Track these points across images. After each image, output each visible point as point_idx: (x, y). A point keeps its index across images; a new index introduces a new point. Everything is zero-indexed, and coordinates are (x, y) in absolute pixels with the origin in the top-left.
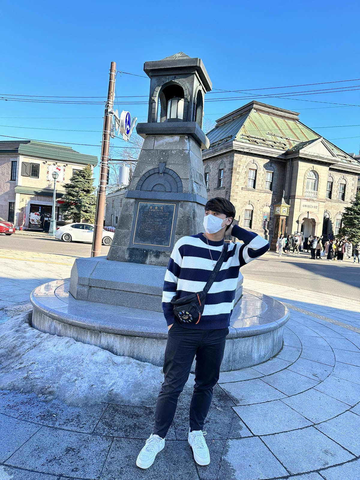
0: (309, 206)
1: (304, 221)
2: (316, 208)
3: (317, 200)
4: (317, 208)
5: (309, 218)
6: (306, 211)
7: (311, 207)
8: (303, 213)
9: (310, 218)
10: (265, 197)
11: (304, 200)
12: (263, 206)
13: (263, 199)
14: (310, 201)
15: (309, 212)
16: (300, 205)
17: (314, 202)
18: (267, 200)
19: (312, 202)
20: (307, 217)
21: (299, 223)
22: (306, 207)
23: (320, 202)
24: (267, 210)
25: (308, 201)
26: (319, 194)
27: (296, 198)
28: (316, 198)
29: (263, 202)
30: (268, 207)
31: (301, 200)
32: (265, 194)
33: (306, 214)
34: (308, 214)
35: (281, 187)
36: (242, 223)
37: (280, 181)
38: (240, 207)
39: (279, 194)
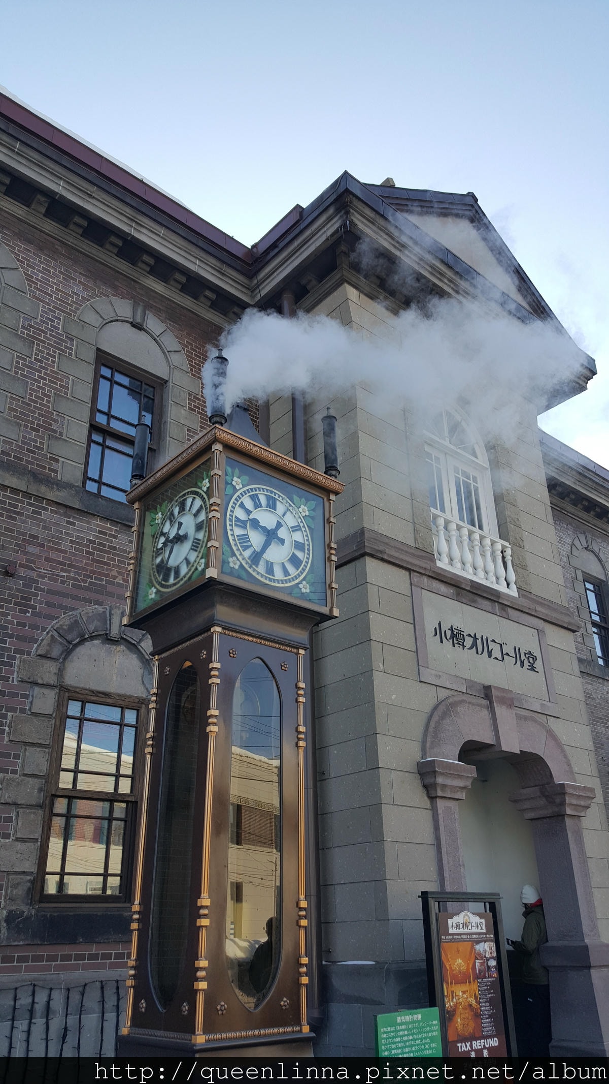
0: (481, 645)
1: (471, 769)
2: (526, 663)
3: (524, 603)
4: (538, 665)
5: (504, 748)
6: (470, 684)
7: (497, 653)
8: (443, 694)
9: (511, 743)
10: (88, 552)
11: (436, 585)
12: (69, 637)
13: (63, 570)
14: (479, 600)
15: (494, 693)
16: (414, 620)
17: (504, 614)
18: (112, 583)
19: (490, 609)
20: (486, 737)
21: (433, 798)
22: (464, 647)
23: (545, 620)
24: (115, 679)
25: (464, 600)
26: (524, 567)
27: (372, 556)
28: (513, 592)
29: (66, 595)
30: (128, 652)
31: (416, 578)
32: (88, 523)
33: (473, 704)
34: (492, 709)
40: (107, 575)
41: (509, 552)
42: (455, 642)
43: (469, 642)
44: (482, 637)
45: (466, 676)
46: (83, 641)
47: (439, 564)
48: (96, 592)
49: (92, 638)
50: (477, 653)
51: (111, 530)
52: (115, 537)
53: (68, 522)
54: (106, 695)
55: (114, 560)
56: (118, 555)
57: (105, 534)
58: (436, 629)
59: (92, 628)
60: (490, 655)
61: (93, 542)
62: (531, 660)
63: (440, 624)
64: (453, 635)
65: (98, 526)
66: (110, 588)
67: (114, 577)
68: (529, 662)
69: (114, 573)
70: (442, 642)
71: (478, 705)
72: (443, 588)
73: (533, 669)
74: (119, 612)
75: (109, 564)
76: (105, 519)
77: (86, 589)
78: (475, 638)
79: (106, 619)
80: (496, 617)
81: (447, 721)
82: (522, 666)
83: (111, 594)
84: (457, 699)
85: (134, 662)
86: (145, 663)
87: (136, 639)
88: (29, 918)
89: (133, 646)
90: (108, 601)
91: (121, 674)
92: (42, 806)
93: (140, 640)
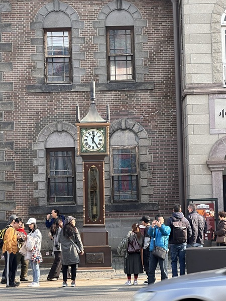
16: (209, 112)
18: (121, 111)
21: (211, 172)
24: (126, 141)
30: (129, 132)
31: (212, 96)
35: (168, 64)
36: (38, 191)
37: (161, 47)
38: (26, 143)
39: (164, 88)
40: (119, 109)
46: (114, 132)
48: (116, 115)
49: (117, 130)
51: (118, 93)
52: (120, 95)
53: (104, 96)
54: (124, 146)
55: (121, 103)
56: (122, 101)
57: (117, 95)
58: (220, 113)
59: (116, 127)
61: (113, 99)
63: (223, 111)
65: (114, 93)
67: (122, 109)
70: (223, 117)
75: (119, 105)
81: (221, 146)
83: (121, 115)
85: (132, 134)
86: (136, 134)
87: (131, 128)
88: (110, 206)
89: (131, 130)
90: (121, 118)
91: (128, 139)
92: (109, 179)
93: (133, 127)
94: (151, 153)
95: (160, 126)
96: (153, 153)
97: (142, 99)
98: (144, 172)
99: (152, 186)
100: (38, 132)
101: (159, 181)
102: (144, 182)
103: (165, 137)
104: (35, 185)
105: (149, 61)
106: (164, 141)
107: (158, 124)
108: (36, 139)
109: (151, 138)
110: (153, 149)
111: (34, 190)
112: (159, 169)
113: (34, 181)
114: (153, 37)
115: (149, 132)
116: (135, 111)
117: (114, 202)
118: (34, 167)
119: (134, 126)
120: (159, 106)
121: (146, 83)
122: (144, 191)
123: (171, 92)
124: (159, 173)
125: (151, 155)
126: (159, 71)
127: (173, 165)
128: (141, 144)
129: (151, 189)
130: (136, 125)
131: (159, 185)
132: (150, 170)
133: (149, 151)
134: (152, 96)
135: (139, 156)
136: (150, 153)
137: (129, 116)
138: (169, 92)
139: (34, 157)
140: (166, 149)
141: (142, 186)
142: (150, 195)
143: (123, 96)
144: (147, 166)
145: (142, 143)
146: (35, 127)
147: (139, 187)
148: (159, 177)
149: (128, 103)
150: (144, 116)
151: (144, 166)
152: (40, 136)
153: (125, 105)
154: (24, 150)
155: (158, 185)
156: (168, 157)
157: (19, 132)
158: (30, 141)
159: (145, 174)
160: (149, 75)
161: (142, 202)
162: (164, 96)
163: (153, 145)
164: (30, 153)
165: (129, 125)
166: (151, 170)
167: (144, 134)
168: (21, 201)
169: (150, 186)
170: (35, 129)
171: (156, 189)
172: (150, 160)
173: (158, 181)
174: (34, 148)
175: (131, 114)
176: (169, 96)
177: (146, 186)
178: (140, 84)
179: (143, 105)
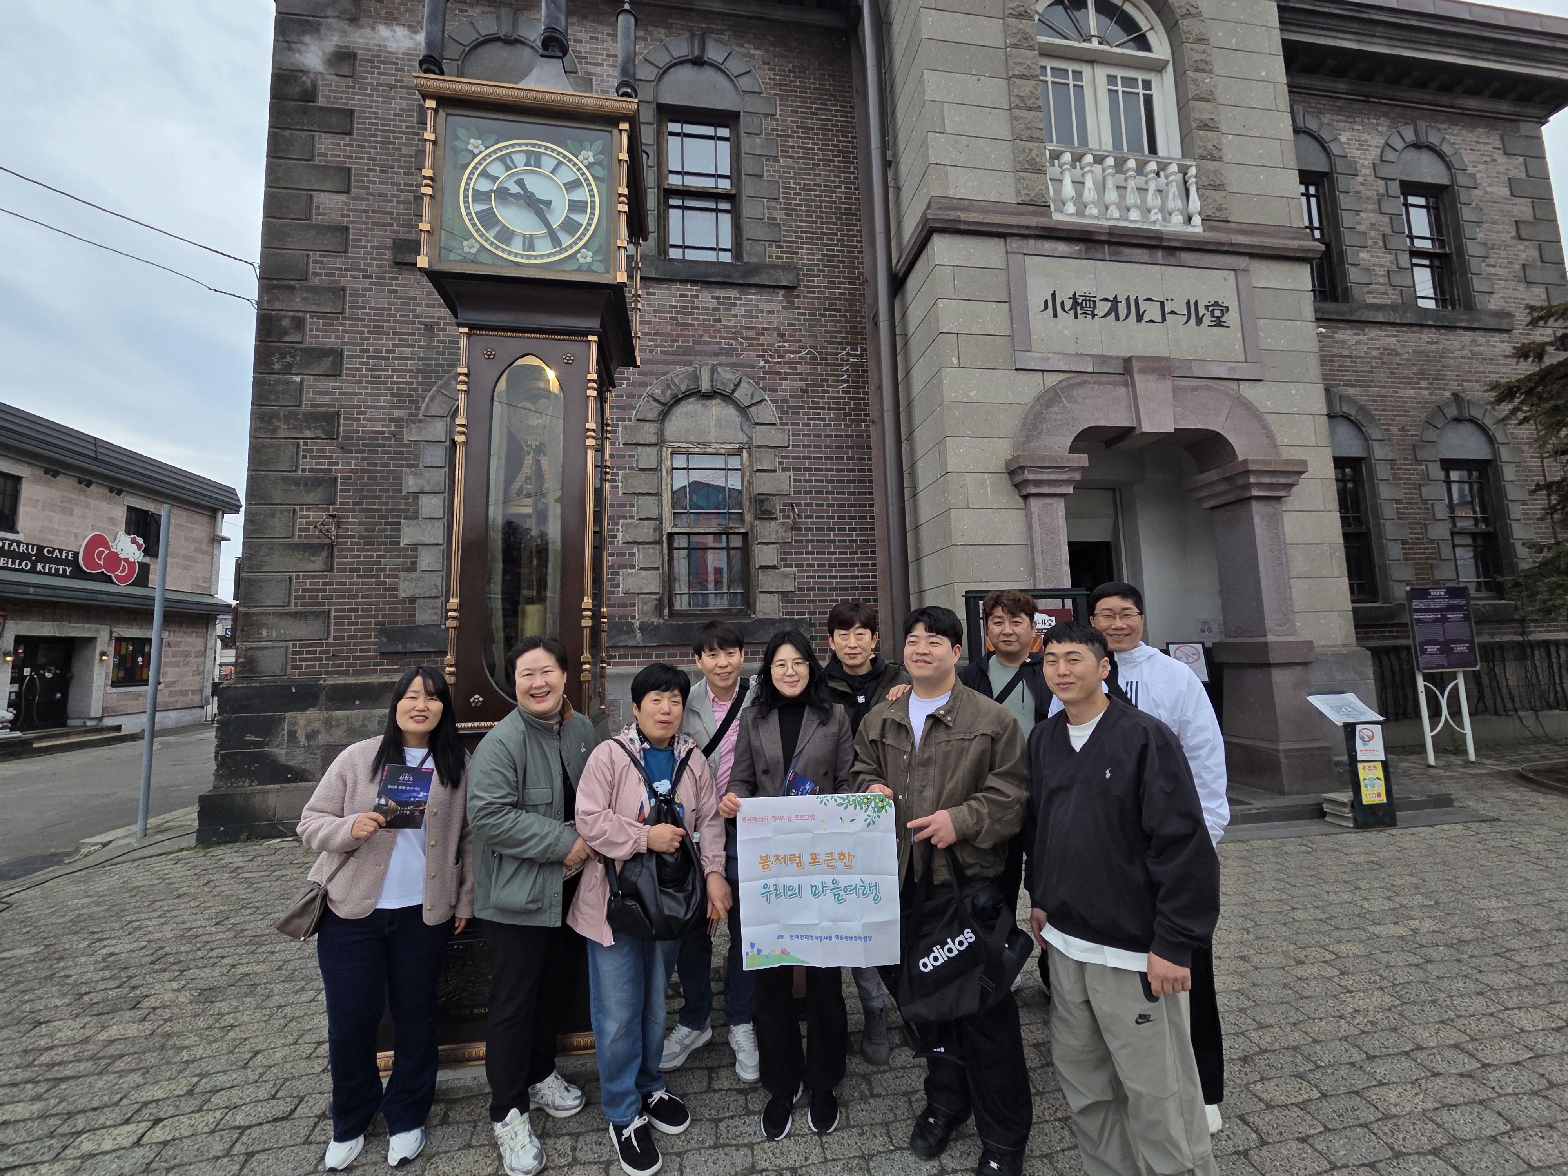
0: (1123, 309)
1: (1082, 460)
2: (1207, 320)
3: (1211, 236)
4: (1232, 318)
5: (1146, 428)
6: (1102, 360)
7: (1153, 311)
8: (1052, 380)
10: (671, 318)
11: (1048, 246)
12: (663, 400)
13: (650, 340)
14: (1127, 250)
15: (1136, 366)
16: (1010, 297)
17: (1173, 260)
18: (699, 343)
19: (1146, 258)
20: (1120, 419)
21: (1026, 497)
22: (1093, 315)
23: (1252, 256)
24: (713, 430)
25: (1099, 256)
26: (1219, 187)
27: (943, 231)
28: (1197, 227)
29: (656, 363)
30: (724, 404)
31: (1014, 244)
32: (668, 289)
33: (1101, 383)
34: (1131, 385)
35: (835, 224)
36: (414, 575)
37: (815, 175)
38: (383, 420)
39: (825, 287)
40: (693, 336)
41: (1193, 171)
42: (1079, 311)
43: (1103, 308)
44: (1128, 299)
45: (1095, 351)
46: (677, 401)
47: (1057, 217)
48: (684, 354)
49: (686, 396)
50: (1117, 319)
51: (692, 290)
52: (697, 297)
53: (648, 294)
54: (707, 445)
55: (698, 319)
56: (702, 314)
57: (686, 296)
58: (1046, 302)
59: (683, 388)
60: (1140, 317)
61: (675, 307)
62: (1217, 313)
63: (1054, 295)
64: (1076, 304)
65: (678, 289)
66: (698, 347)
67: (701, 336)
68: (1213, 316)
69: (700, 332)
70: (1055, 315)
71: (1110, 383)
72: (1062, 248)
73: (1219, 323)
74: (708, 368)
75: (693, 325)
76: (684, 281)
77: (674, 353)
78: (1115, 301)
79: (695, 377)
80: (1158, 268)
81: (1056, 409)
82: (1199, 321)
83: (700, 353)
84: (1073, 381)
85: (731, 412)
86: (743, 410)
87: (728, 390)
88: (659, 626)
89: (728, 398)
90: (697, 360)
91: (719, 425)
92: (659, 542)
93: (734, 391)
94: (788, 469)
95: (813, 391)
96: (794, 469)
97: (762, 311)
98: (767, 524)
99: (790, 566)
100: (426, 386)
101: (812, 553)
102: (764, 555)
103: (830, 425)
104: (405, 557)
105: (781, 209)
106: (826, 436)
107: (807, 385)
108: (418, 408)
109: (787, 424)
110: (794, 458)
111: (402, 574)
112: (811, 517)
113: (404, 541)
114: (793, 147)
115: (783, 407)
116: (741, 344)
117: (672, 614)
118: (406, 498)
119: (737, 385)
120: (810, 336)
121: (775, 267)
122: (766, 581)
123: (846, 300)
124: (811, 529)
125: (788, 473)
126: (812, 238)
127: (854, 505)
128: (757, 441)
129: (786, 576)
130: (743, 385)
131: (813, 565)
132: (784, 517)
133: (781, 463)
134: (790, 305)
135: (751, 476)
136: (784, 469)
137: (722, 359)
138: (840, 299)
139: (409, 466)
140: (831, 458)
141: (761, 567)
142: (784, 594)
143: (706, 297)
144: (776, 505)
145: (761, 436)
146: (418, 371)
147: (753, 571)
148: (812, 541)
149: (719, 321)
150: (767, 362)
151: (767, 506)
152: (432, 399)
153: (713, 326)
154: (373, 442)
155: (808, 565)
156: (838, 482)
157: (360, 382)
158: (397, 414)
159: (770, 530)
160: (781, 247)
161: (760, 616)
162: (825, 310)
163: (794, 446)
164: (396, 453)
165: (723, 383)
166: (788, 517)
167: (767, 412)
168: (350, 610)
169: (786, 566)
170: (416, 377)
171: (802, 577)
172: (785, 488)
173: (808, 553)
174: (411, 435)
175: (729, 351)
176: (839, 310)
177: (774, 567)
178: (756, 269)
179: (763, 328)
